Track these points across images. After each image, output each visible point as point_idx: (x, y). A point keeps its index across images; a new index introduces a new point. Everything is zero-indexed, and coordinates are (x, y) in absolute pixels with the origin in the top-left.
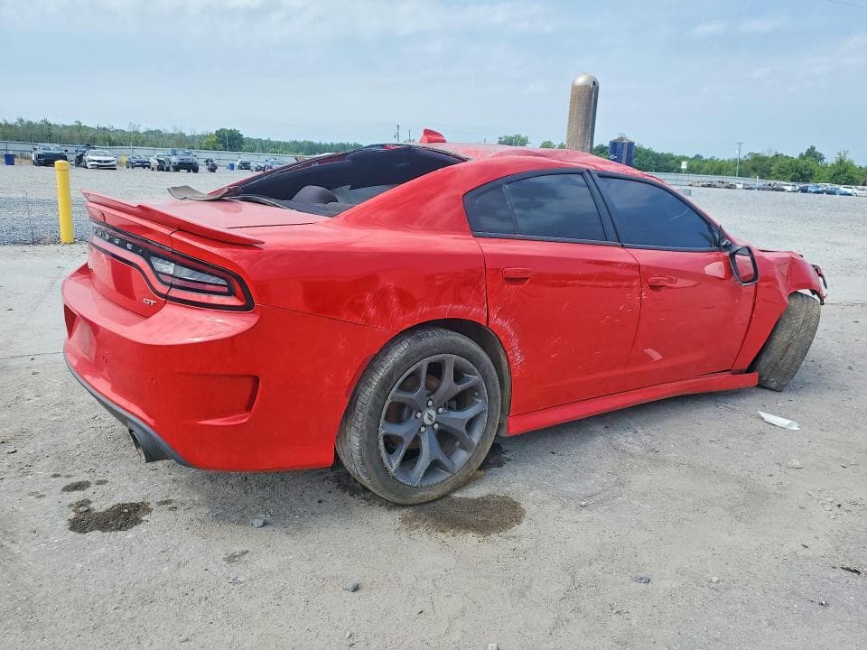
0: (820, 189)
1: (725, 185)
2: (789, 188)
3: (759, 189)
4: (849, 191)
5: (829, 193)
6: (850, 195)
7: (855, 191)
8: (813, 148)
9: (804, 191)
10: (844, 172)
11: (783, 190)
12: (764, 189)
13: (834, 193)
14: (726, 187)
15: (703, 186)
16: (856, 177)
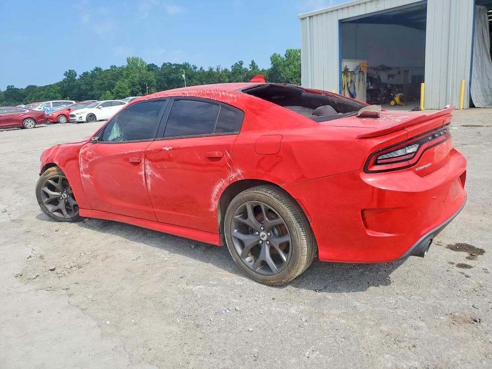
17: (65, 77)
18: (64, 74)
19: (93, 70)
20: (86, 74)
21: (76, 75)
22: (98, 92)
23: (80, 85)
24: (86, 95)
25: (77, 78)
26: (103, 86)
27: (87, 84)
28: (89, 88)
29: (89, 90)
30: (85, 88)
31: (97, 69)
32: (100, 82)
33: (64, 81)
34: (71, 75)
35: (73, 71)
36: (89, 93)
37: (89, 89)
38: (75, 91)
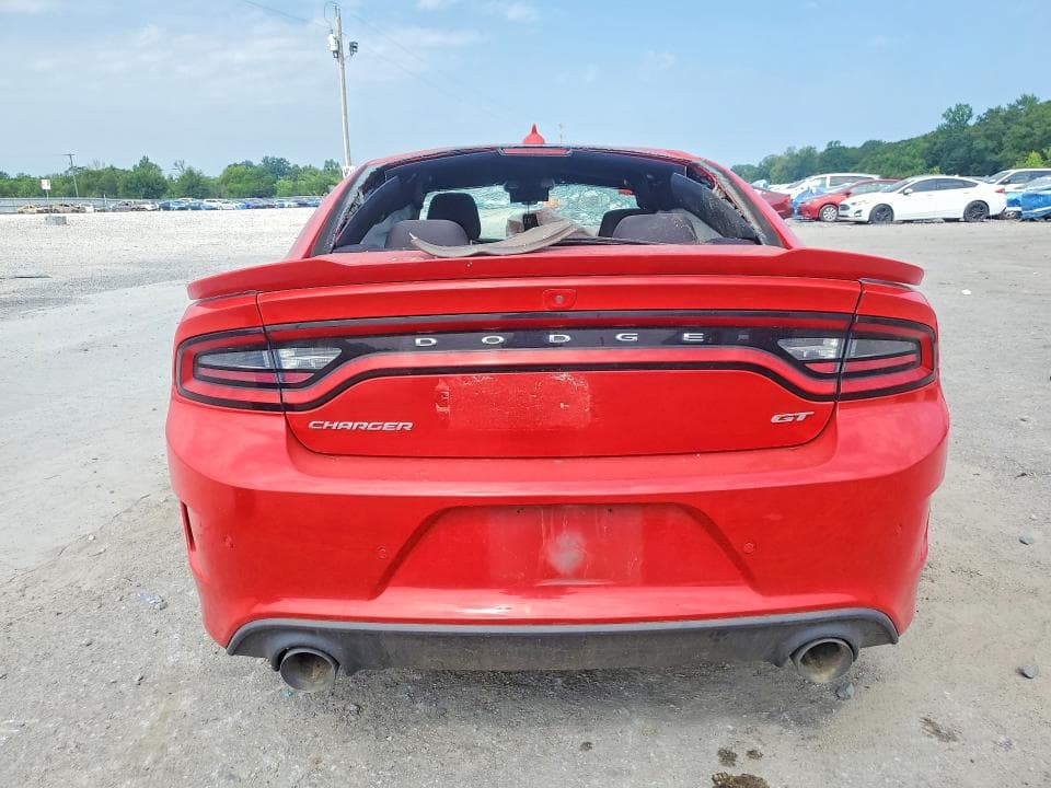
0: (183, 205)
1: (71, 208)
2: (149, 207)
3: (114, 211)
4: (214, 205)
5: (194, 209)
6: (215, 209)
7: (220, 204)
8: (146, 159)
9: (167, 208)
10: (198, 185)
11: (144, 209)
12: (121, 210)
13: (198, 208)
14: (73, 211)
15: (39, 212)
16: (211, 189)
17: (945, 121)
18: (944, 115)
19: (1013, 102)
20: (993, 113)
21: (970, 116)
22: (1010, 156)
23: (971, 139)
24: (981, 163)
25: (971, 122)
26: (1028, 141)
27: (989, 137)
28: (991, 144)
29: (993, 151)
30: (982, 146)
31: (1025, 100)
32: (1023, 130)
33: (941, 131)
34: (958, 116)
35: (967, 106)
36: (988, 158)
37: (991, 148)
38: (960, 152)
